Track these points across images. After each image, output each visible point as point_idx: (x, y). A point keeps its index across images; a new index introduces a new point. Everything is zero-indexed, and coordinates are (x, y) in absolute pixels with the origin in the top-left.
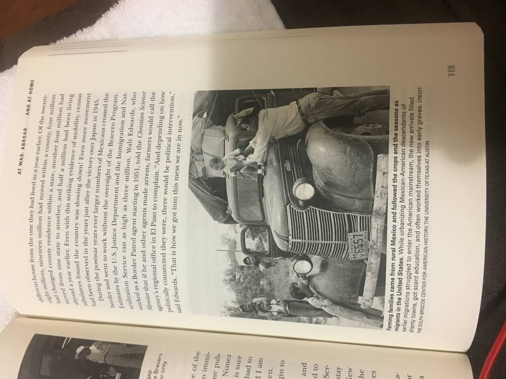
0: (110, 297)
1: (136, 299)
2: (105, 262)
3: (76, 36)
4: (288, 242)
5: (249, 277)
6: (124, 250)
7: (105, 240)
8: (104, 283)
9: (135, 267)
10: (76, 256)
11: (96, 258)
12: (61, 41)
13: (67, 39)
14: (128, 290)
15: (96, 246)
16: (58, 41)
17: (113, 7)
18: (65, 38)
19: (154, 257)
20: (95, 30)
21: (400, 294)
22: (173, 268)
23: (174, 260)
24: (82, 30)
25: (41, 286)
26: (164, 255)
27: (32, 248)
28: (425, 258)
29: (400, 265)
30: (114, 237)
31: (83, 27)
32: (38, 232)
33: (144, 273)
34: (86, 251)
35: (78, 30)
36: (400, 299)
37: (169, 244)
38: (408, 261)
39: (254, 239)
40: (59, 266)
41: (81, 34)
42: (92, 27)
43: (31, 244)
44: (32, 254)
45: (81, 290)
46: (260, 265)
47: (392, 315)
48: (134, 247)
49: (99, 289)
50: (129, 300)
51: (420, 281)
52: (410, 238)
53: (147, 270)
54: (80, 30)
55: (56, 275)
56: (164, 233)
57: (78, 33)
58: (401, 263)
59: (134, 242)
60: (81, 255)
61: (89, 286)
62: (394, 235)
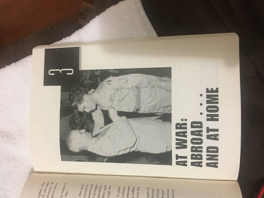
3: (62, 40)
12: (56, 43)
13: (59, 42)
16: (54, 43)
17: (81, 28)
18: (58, 42)
20: (71, 38)
24: (65, 38)
31: (66, 36)
35: (63, 38)
41: (65, 40)
42: (70, 36)
54: (64, 38)
57: (63, 39)
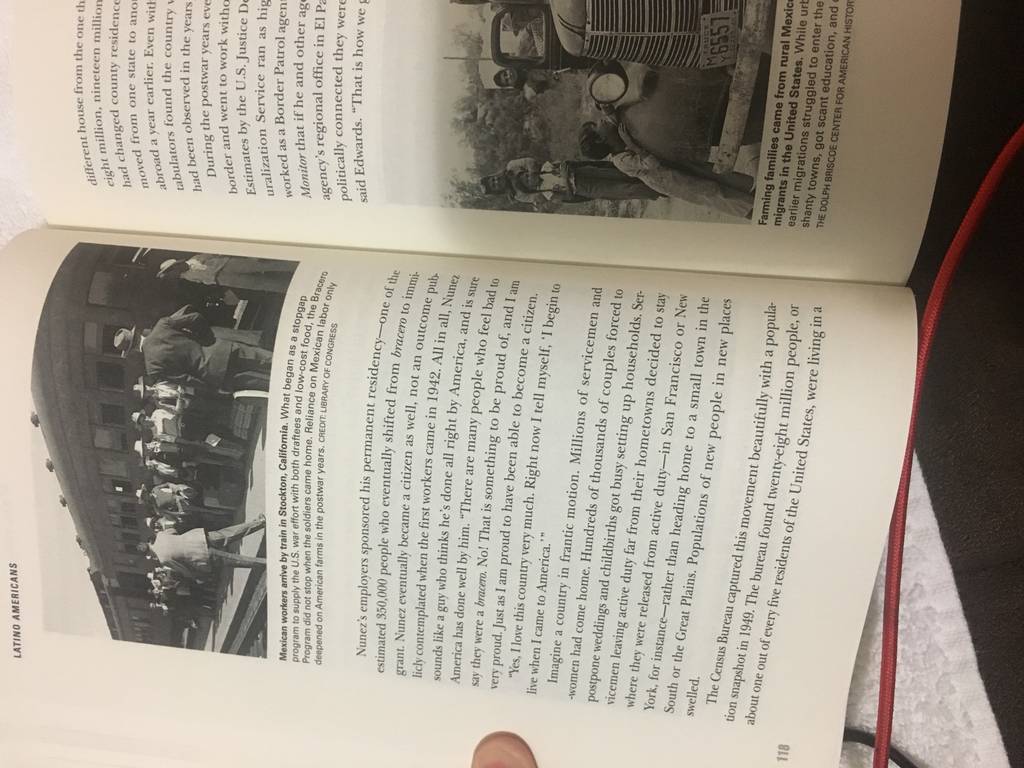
0: (229, 167)
1: (281, 170)
2: (223, 89)
4: (584, 38)
5: (503, 113)
6: (262, 63)
7: (225, 43)
8: (218, 135)
9: (280, 97)
10: (167, 77)
11: (205, 80)
14: (265, 150)
15: (206, 56)
19: (319, 75)
21: (790, 136)
22: (356, 98)
23: (359, 81)
25: (94, 145)
26: (339, 71)
27: (79, 63)
28: (844, 60)
29: (795, 76)
30: (243, 36)
32: (95, 31)
33: (299, 110)
34: (186, 67)
36: (789, 148)
37: (350, 47)
38: (811, 66)
39: (516, 34)
40: (133, 98)
43: (79, 55)
44: (79, 76)
45: (173, 152)
46: (526, 86)
47: (772, 187)
48: (281, 55)
49: (209, 150)
50: (267, 174)
51: (831, 106)
52: (819, 21)
53: (304, 104)
55: (125, 120)
56: (341, 25)
58: (798, 70)
59: (281, 45)
60: (177, 74)
61: (190, 142)
62: (789, 15)
